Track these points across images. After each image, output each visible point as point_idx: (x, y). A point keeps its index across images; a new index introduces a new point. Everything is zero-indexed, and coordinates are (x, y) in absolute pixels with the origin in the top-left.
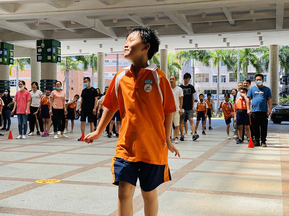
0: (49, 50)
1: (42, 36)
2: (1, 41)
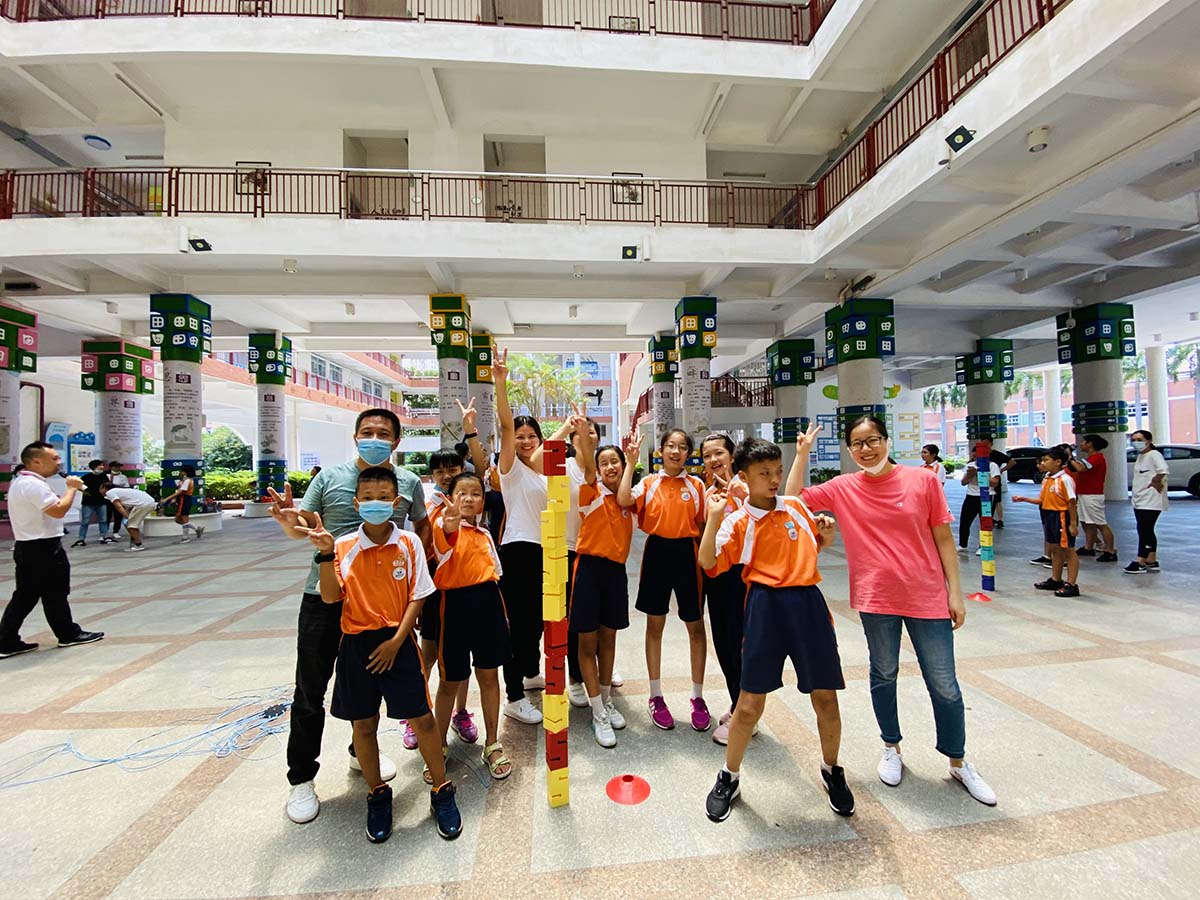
0: (1090, 331)
1: (1065, 302)
2: (978, 338)
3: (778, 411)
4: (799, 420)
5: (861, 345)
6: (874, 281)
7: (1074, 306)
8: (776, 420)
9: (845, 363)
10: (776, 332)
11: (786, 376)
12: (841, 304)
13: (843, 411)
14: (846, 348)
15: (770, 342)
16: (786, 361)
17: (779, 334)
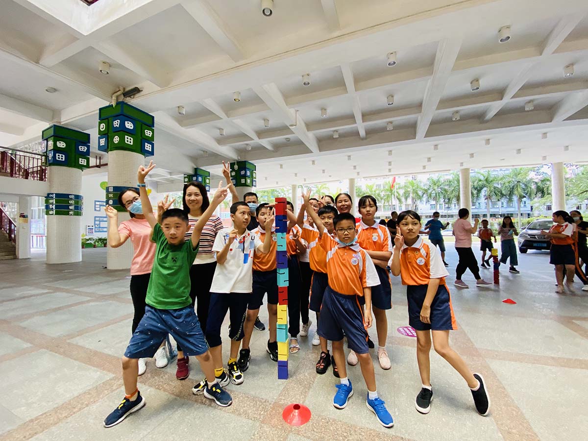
0: (243, 173)
1: (235, 157)
3: (51, 186)
4: (73, 197)
5: (129, 140)
6: (142, 93)
7: (237, 159)
8: (48, 194)
9: (115, 151)
10: (53, 118)
11: (61, 157)
12: (114, 104)
13: (111, 190)
14: (116, 140)
15: (46, 125)
16: (61, 145)
17: (56, 120)
